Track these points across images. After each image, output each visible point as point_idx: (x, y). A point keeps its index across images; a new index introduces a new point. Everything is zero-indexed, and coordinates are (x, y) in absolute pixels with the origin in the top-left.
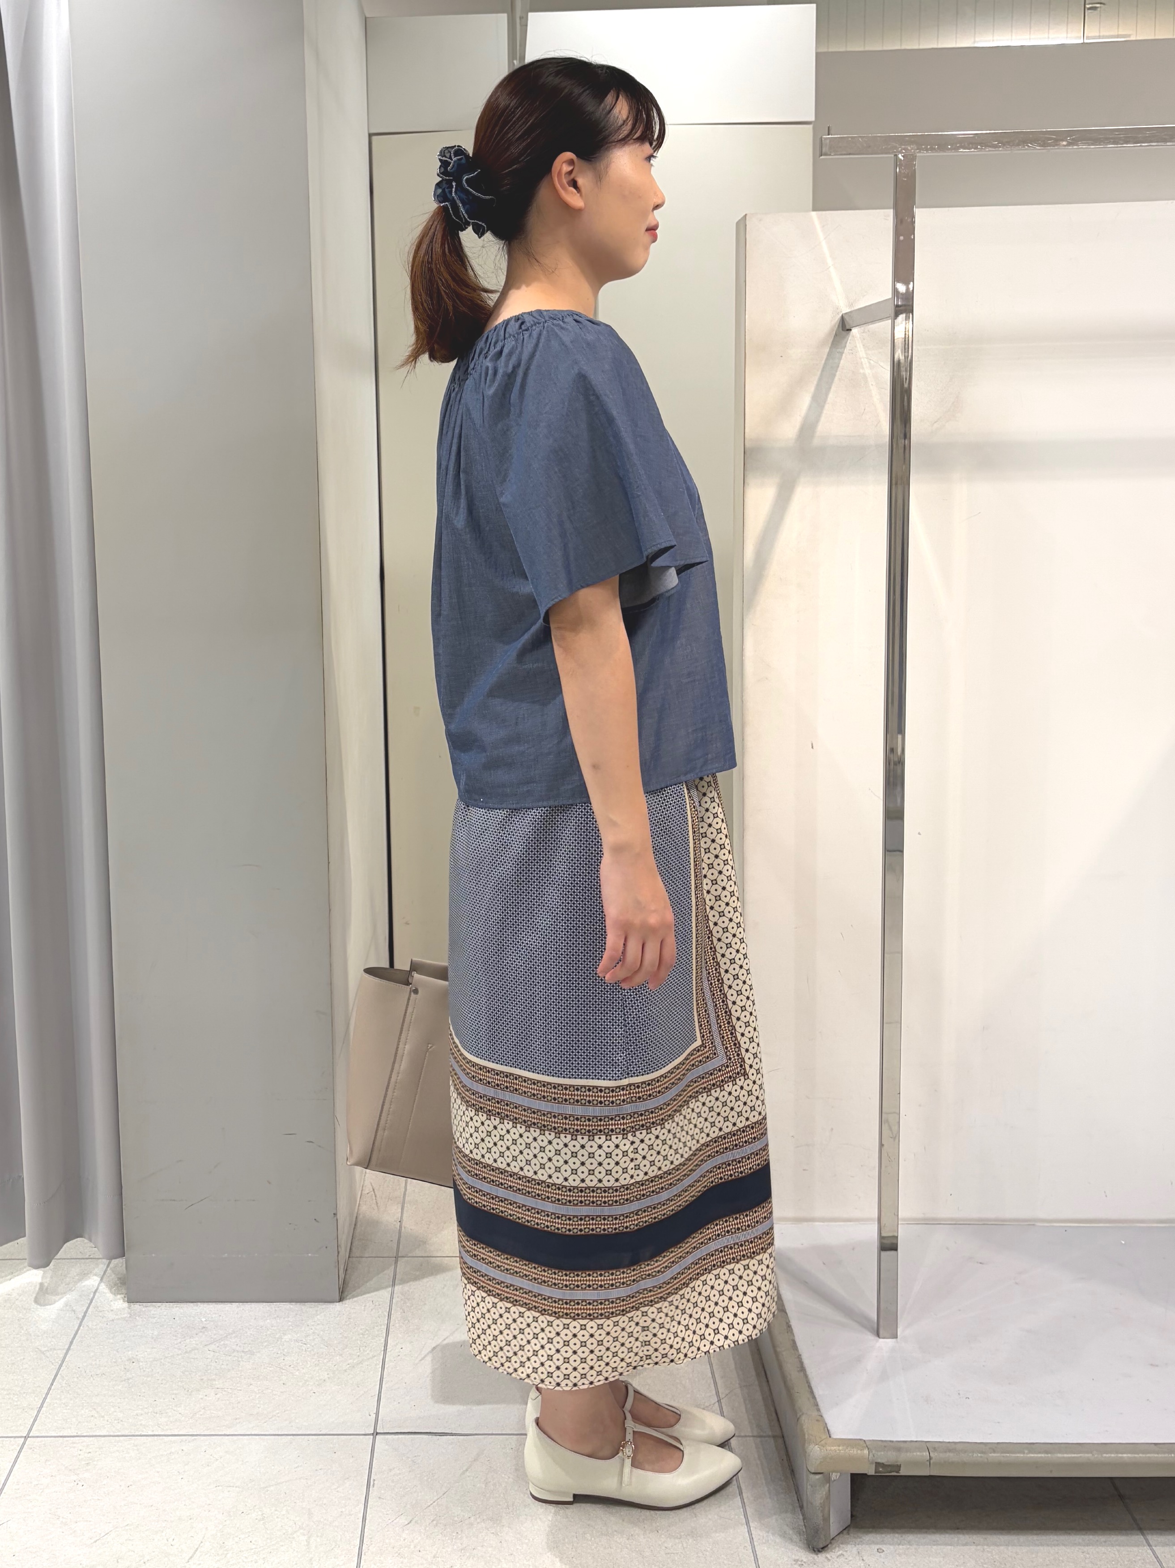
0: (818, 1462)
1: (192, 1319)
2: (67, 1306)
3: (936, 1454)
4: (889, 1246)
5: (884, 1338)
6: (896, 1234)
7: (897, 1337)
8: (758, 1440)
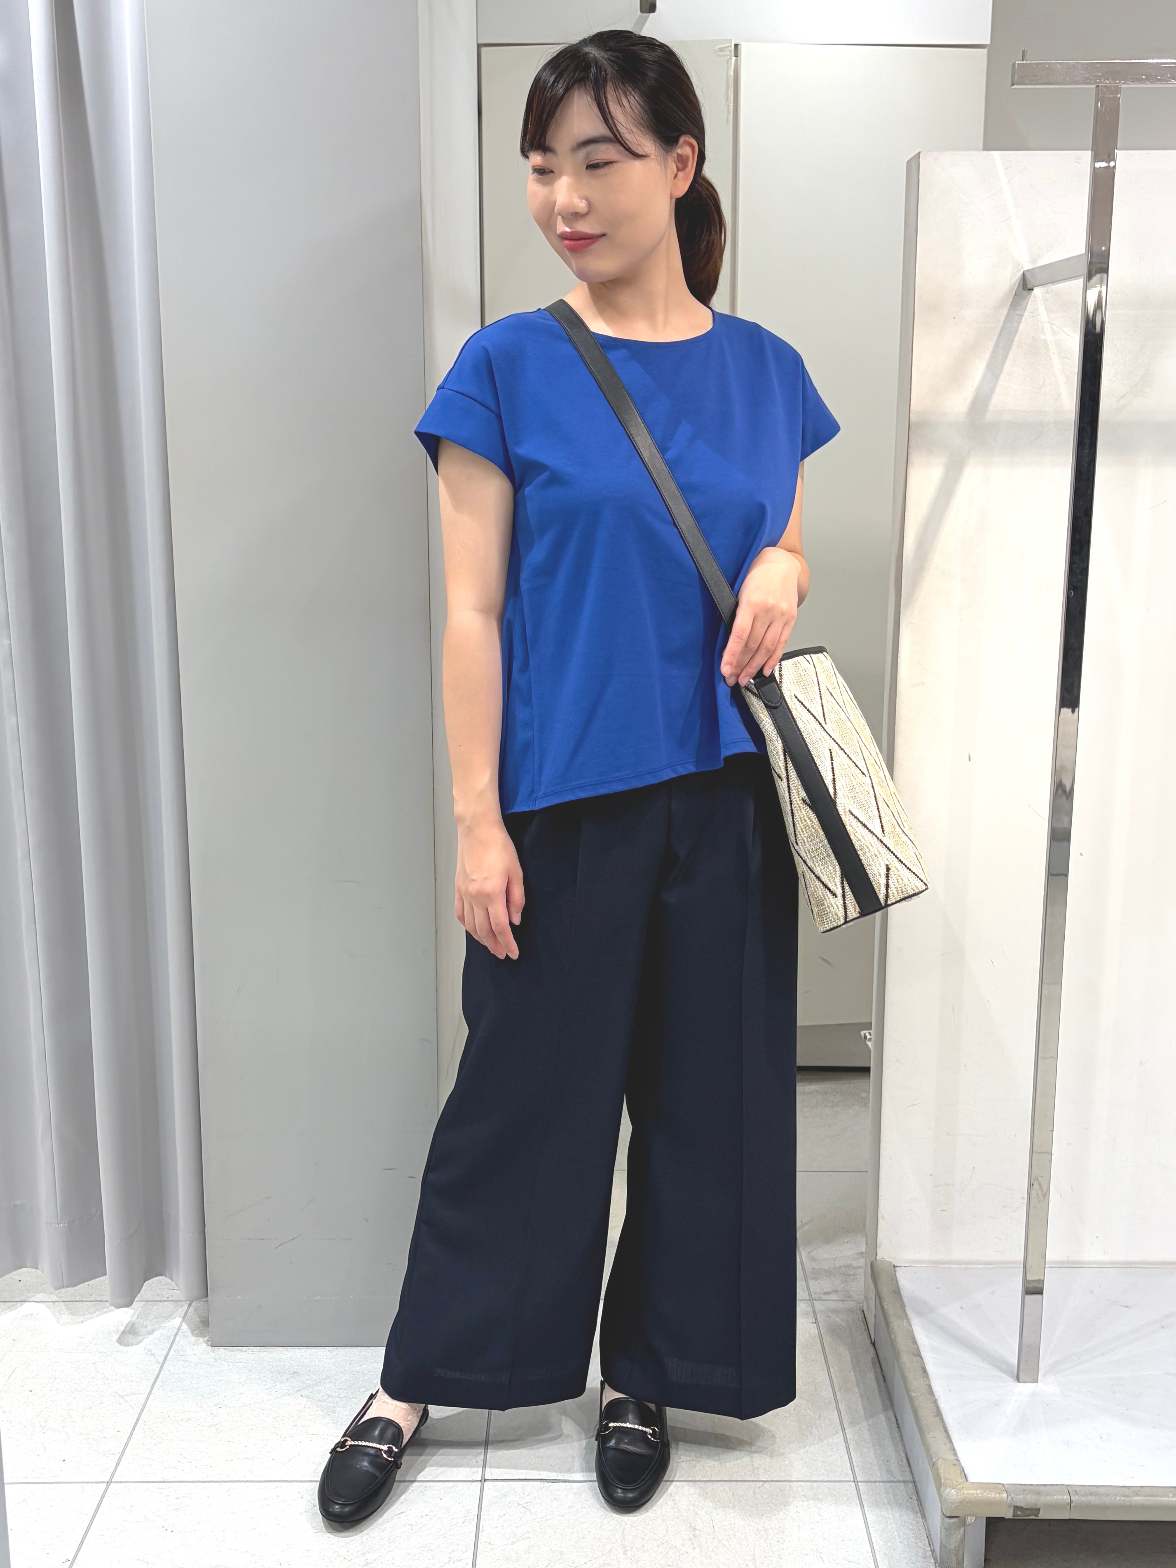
0: (955, 1503)
1: (282, 1363)
2: (145, 1349)
3: (1077, 1497)
4: (1034, 1289)
5: (1024, 1382)
6: (1043, 1279)
7: (1037, 1382)
8: (888, 1484)
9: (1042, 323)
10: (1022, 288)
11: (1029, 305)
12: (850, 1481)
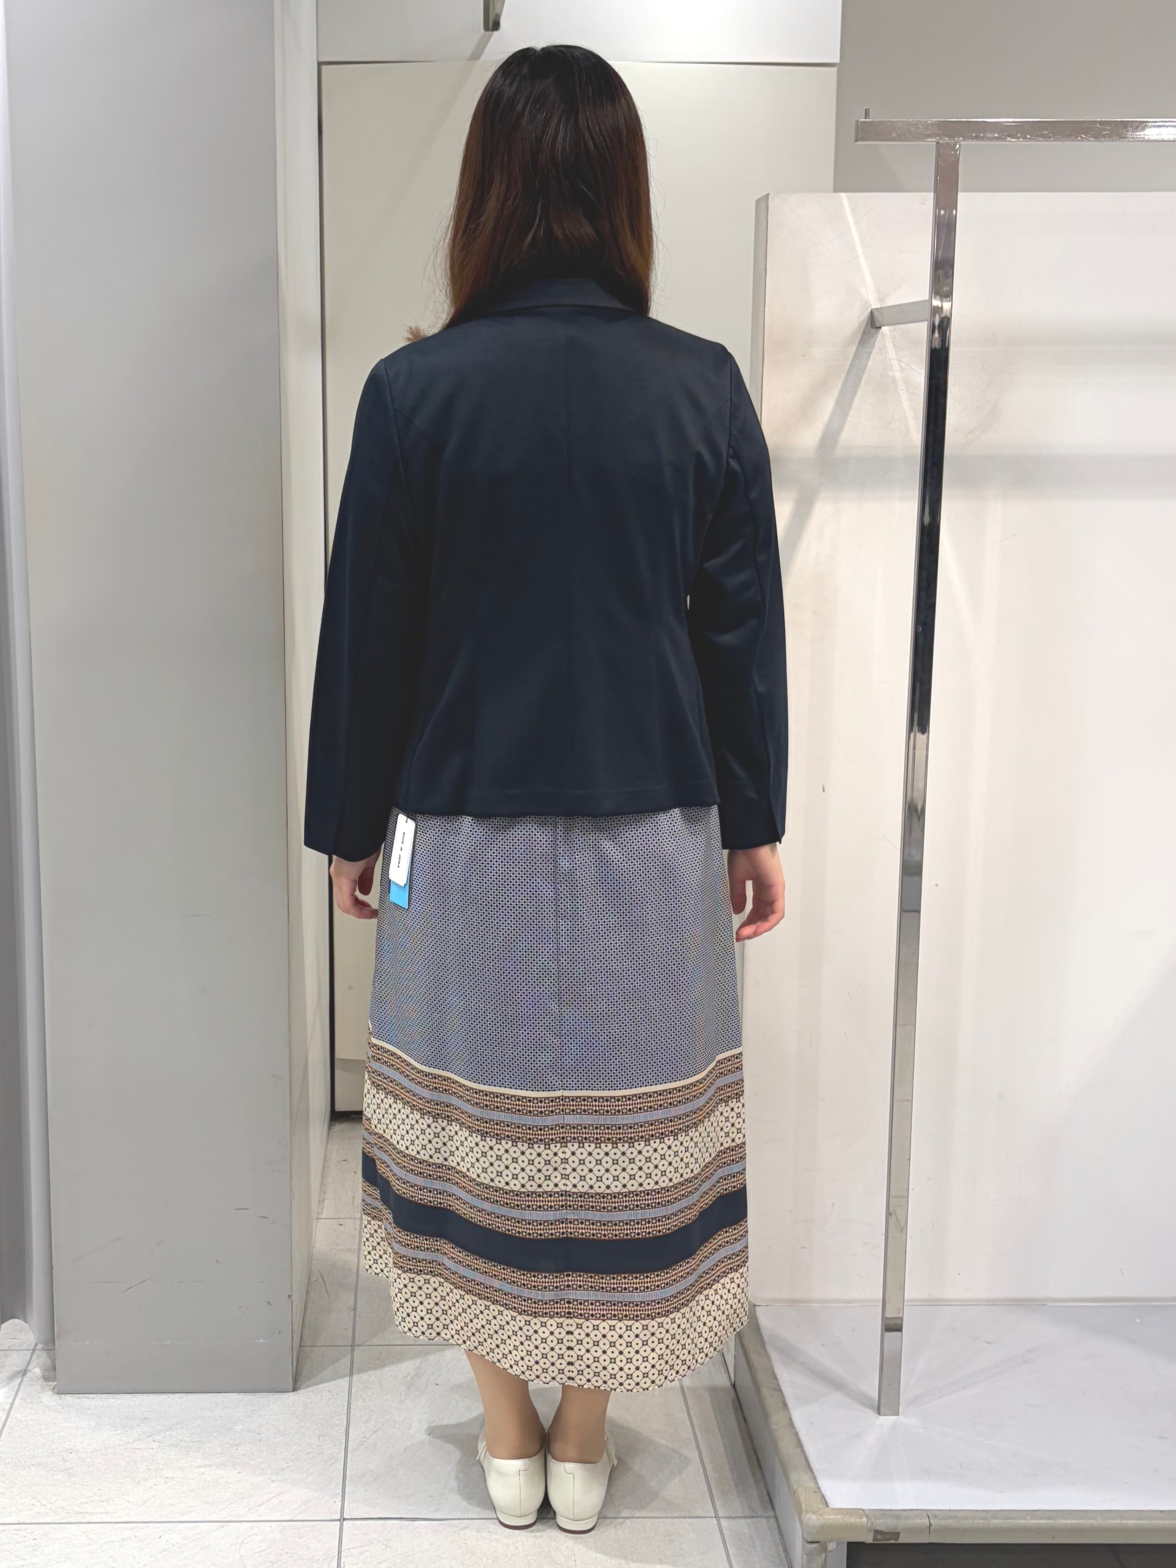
0: (815, 1529)
1: (131, 1409)
3: (937, 1521)
4: (893, 1326)
5: (885, 1415)
6: (901, 1315)
7: (898, 1415)
8: (750, 1520)
9: (890, 360)
10: (869, 326)
11: (877, 342)
12: (712, 1517)
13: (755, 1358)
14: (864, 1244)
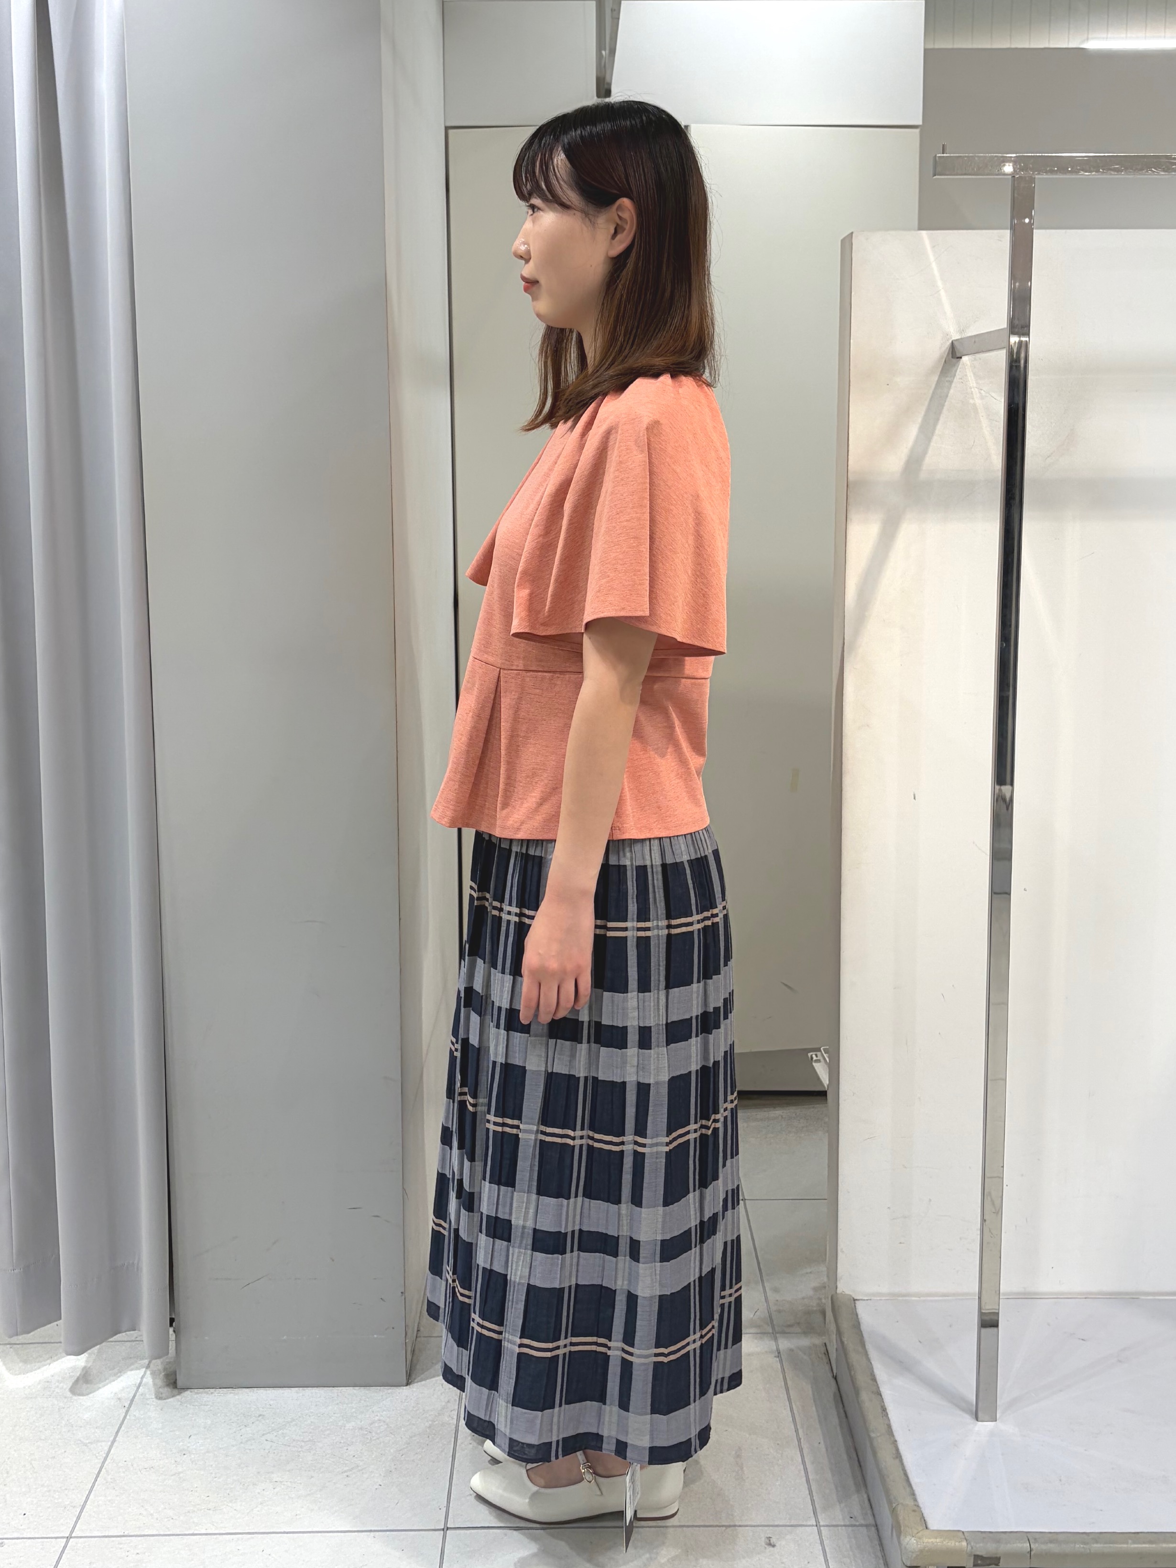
0: (914, 1555)
1: (248, 1406)
3: (1038, 1545)
4: (989, 1322)
5: (982, 1421)
6: (998, 1311)
7: (995, 1421)
8: (850, 1528)
10: (950, 356)
11: (958, 370)
12: (813, 1526)
13: (855, 1358)
14: (961, 1239)
